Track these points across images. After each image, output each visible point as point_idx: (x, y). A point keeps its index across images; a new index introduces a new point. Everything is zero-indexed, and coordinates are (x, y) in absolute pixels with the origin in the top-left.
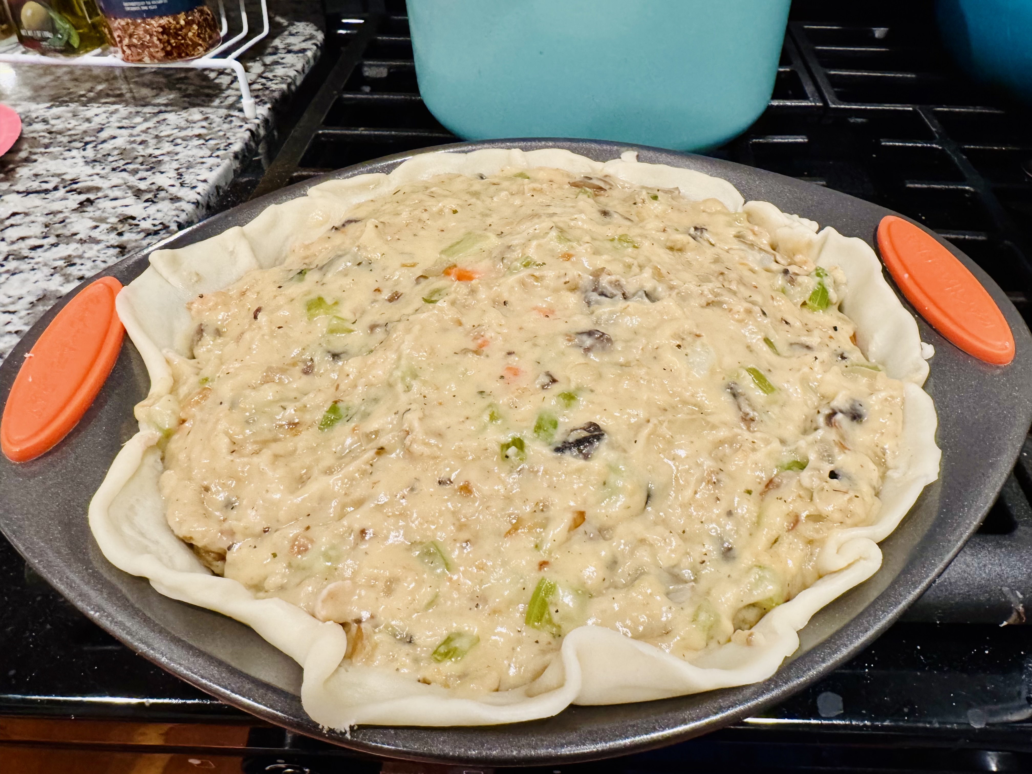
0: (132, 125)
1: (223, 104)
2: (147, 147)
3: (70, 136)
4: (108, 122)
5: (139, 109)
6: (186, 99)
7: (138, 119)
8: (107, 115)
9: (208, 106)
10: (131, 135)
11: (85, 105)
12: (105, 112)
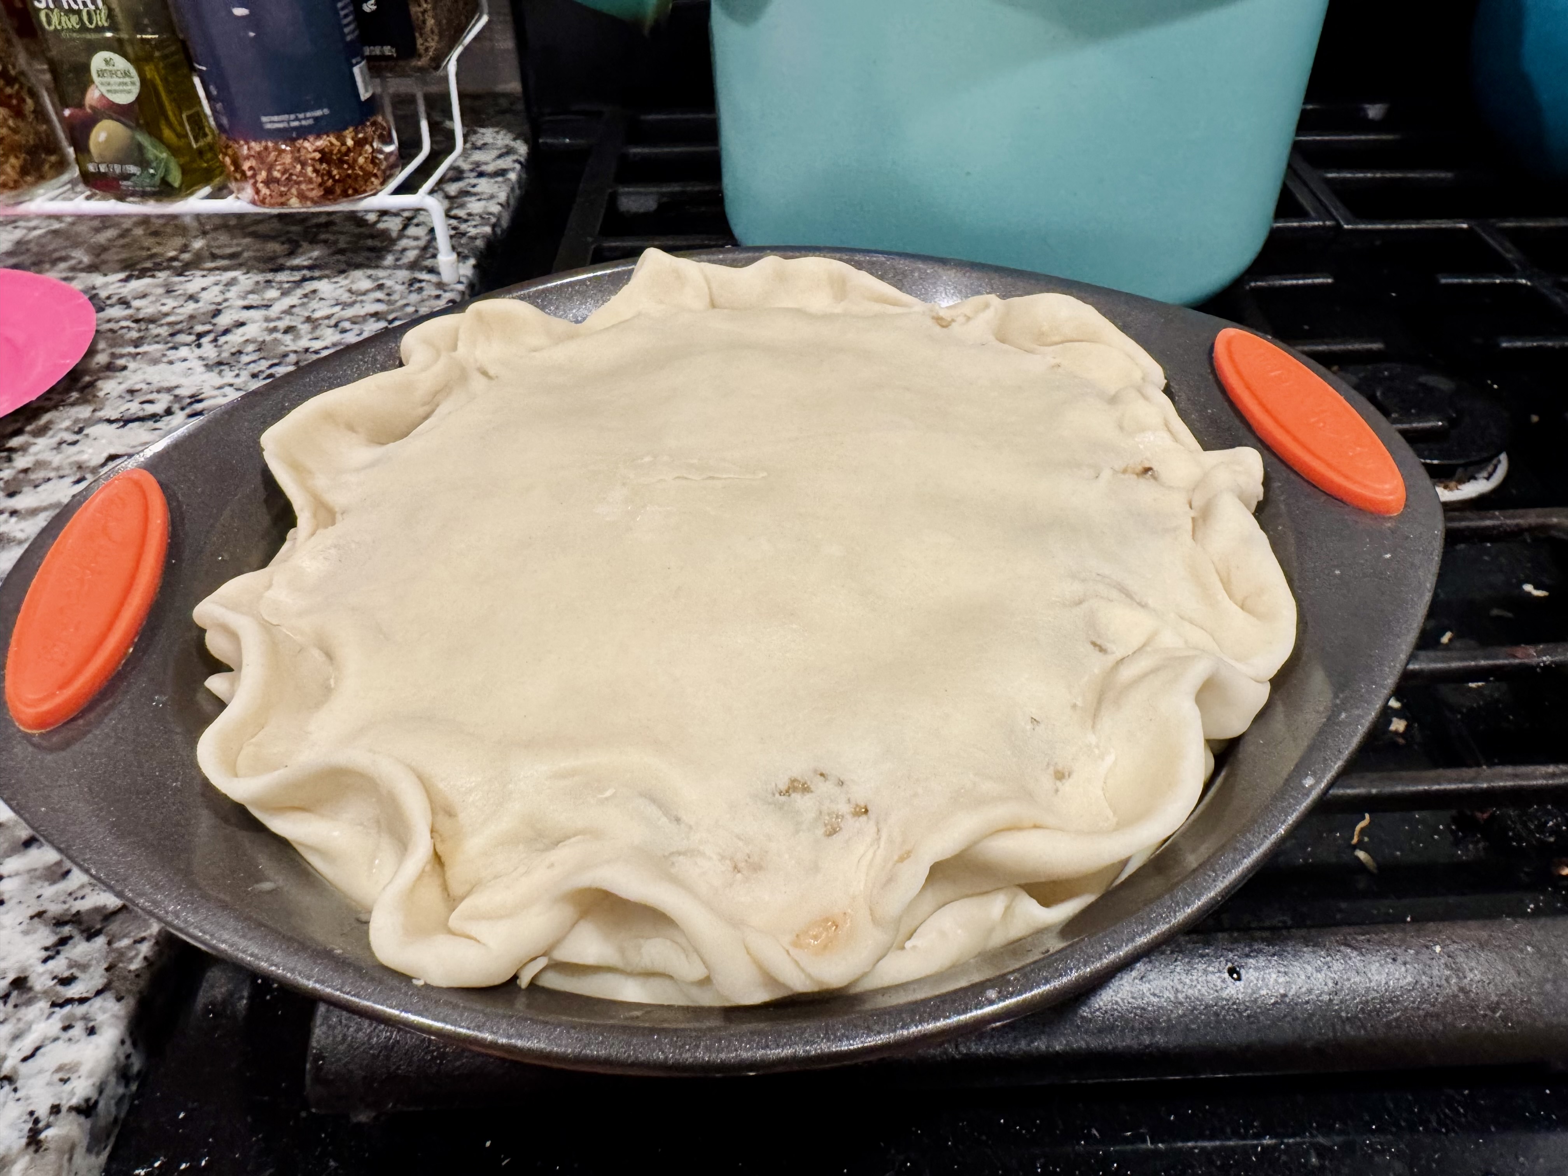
0: (265, 303)
1: (398, 263)
2: (298, 337)
3: (169, 324)
4: (226, 300)
5: (269, 276)
6: (339, 257)
7: (272, 293)
8: (220, 288)
9: (377, 267)
10: (267, 320)
11: (180, 275)
12: (216, 284)
